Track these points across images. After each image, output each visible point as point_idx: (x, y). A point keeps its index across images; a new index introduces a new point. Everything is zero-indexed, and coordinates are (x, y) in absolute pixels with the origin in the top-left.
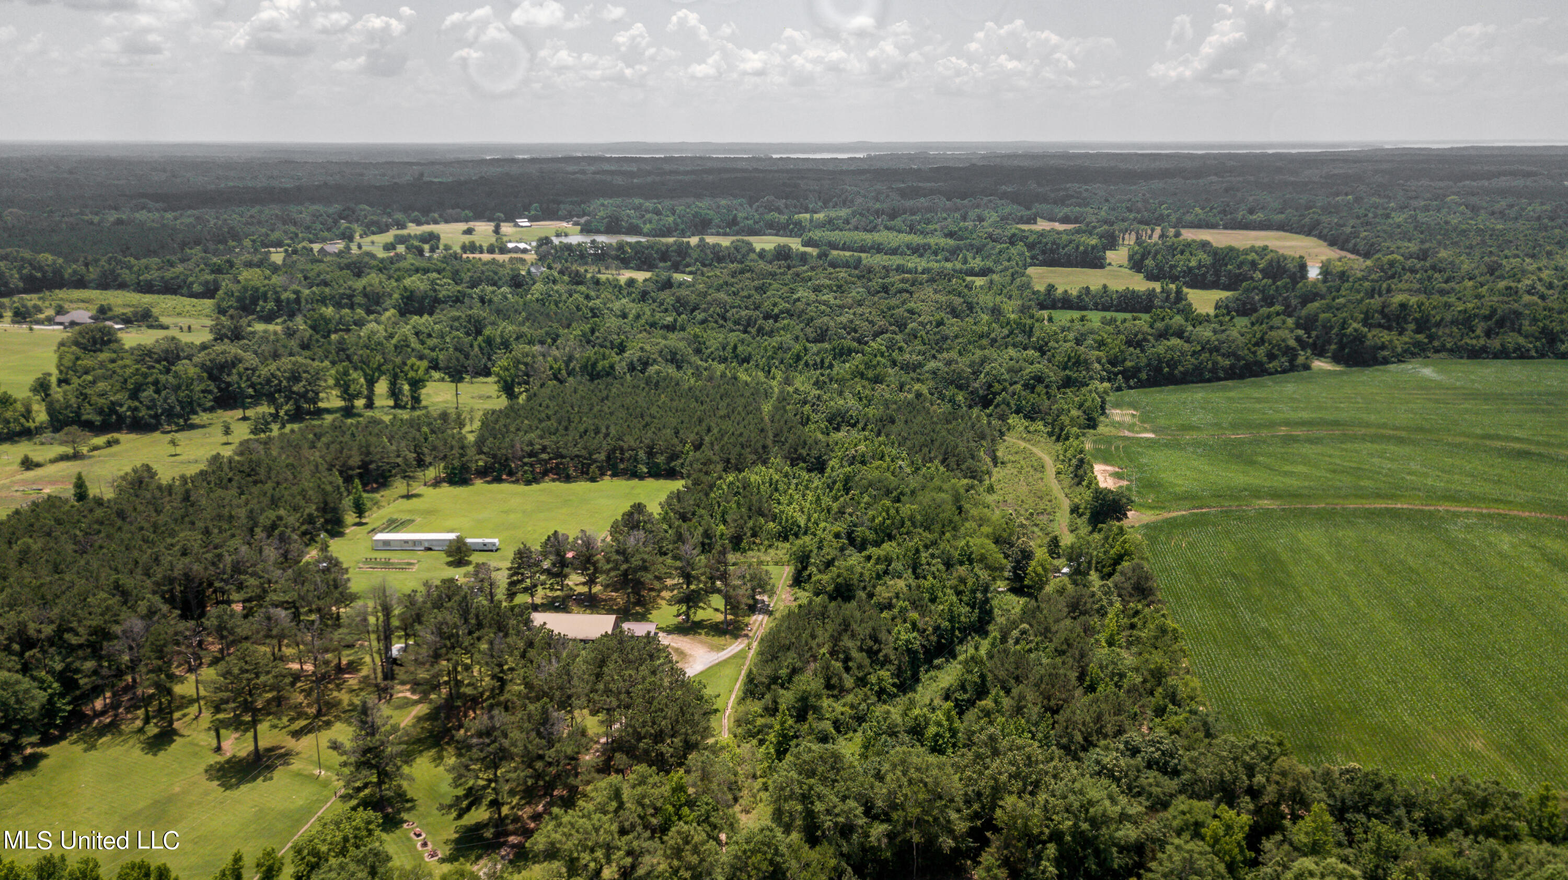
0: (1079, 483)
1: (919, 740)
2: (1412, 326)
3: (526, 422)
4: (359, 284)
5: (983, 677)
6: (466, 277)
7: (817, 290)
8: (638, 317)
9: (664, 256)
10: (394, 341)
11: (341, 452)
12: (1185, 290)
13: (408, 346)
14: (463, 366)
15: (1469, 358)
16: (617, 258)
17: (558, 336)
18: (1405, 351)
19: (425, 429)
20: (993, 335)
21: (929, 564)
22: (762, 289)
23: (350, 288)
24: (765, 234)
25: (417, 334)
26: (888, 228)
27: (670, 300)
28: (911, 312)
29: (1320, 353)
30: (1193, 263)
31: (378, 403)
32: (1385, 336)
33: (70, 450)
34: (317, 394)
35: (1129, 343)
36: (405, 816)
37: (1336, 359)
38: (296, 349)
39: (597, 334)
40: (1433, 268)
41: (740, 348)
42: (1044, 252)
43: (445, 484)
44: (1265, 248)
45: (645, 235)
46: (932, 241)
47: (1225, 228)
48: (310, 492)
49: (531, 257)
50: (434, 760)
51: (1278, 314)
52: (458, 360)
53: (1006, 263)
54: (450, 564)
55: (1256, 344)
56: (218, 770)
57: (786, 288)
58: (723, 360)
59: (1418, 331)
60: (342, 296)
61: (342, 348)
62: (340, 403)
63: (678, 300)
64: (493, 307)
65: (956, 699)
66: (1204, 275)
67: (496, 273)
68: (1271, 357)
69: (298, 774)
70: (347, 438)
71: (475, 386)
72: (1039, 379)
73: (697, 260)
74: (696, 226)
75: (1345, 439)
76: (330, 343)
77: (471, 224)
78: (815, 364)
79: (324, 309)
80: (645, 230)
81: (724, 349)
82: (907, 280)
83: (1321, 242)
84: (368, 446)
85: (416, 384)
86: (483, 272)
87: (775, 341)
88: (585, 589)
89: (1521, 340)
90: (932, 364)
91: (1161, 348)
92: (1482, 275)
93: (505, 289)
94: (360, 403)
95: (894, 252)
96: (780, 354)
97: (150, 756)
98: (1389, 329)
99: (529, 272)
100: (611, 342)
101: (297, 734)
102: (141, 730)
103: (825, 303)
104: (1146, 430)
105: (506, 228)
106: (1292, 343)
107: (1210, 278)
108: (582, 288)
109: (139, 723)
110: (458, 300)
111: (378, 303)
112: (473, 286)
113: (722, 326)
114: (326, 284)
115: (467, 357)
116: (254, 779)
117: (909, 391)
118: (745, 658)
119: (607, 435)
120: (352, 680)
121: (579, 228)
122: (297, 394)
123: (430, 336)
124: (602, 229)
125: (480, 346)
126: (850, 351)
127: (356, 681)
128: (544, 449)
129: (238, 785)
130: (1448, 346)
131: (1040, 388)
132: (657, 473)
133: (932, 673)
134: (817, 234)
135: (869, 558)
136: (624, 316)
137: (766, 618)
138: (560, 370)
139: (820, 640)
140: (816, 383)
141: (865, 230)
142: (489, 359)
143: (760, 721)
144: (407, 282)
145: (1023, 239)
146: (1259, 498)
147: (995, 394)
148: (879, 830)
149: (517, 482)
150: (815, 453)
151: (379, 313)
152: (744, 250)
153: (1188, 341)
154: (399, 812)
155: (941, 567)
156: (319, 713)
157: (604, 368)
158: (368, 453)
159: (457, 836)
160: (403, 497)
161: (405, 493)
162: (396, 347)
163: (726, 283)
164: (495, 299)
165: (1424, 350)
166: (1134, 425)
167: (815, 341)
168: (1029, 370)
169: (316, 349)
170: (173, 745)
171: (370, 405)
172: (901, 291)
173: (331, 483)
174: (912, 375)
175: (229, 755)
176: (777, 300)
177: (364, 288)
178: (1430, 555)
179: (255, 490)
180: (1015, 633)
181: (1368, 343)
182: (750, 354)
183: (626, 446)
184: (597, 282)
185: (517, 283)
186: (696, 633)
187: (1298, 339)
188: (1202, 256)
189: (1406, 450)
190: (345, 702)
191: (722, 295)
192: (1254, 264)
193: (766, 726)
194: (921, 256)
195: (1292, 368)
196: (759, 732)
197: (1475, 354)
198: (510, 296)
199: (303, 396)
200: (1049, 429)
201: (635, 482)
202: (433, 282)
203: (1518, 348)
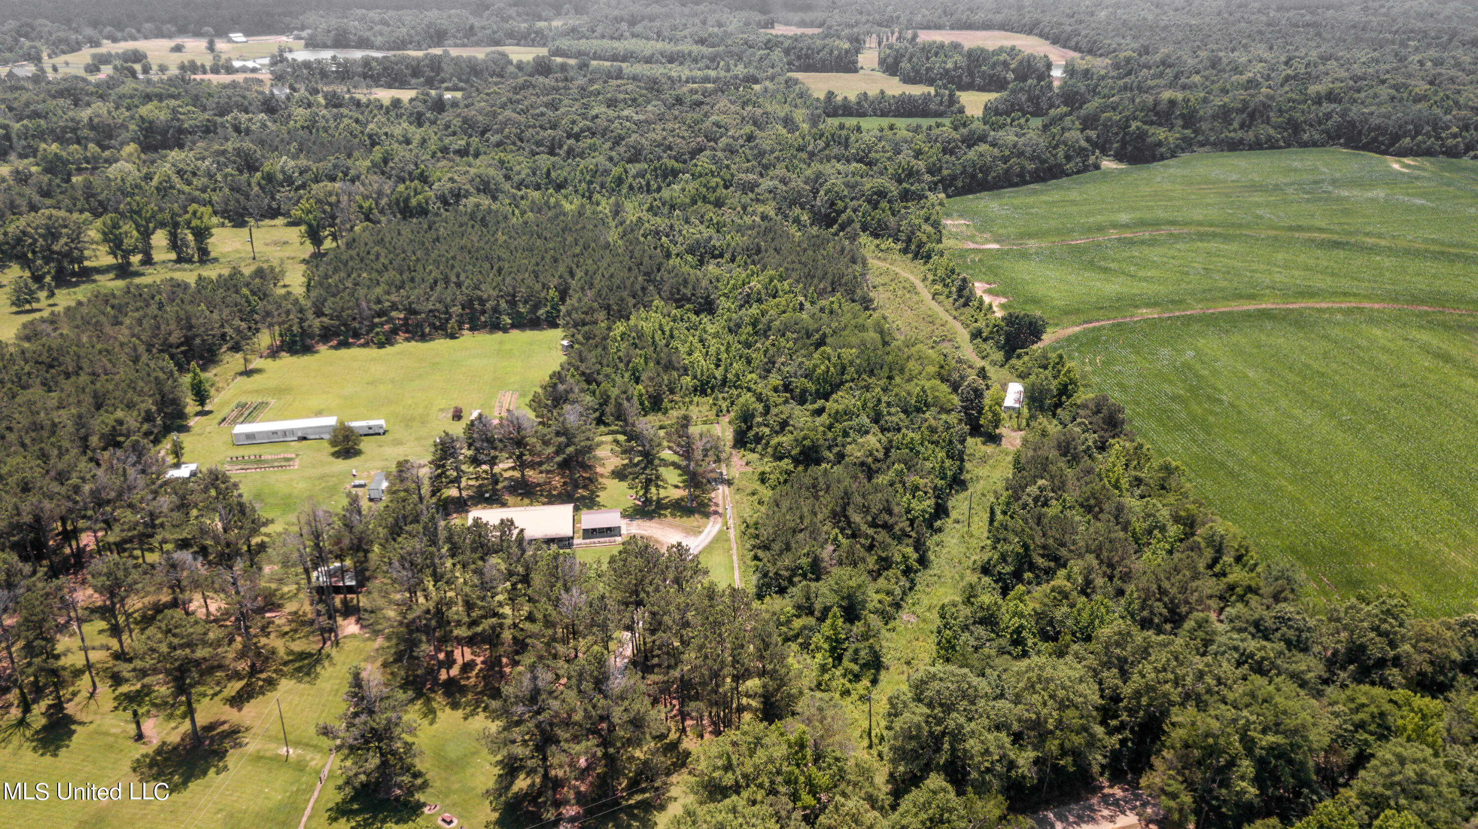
0: (966, 304)
1: (993, 631)
2: (1180, 122)
3: (365, 275)
4: (85, 114)
5: (1026, 547)
6: (210, 103)
7: (612, 103)
8: (424, 141)
9: (416, 72)
10: (154, 183)
11: (158, 328)
12: (958, 93)
13: (172, 187)
14: (245, 209)
15: (1230, 150)
16: (365, 76)
17: (348, 168)
18: (1177, 146)
19: (245, 291)
20: (810, 148)
21: (889, 414)
22: (554, 106)
23: (73, 120)
25: (180, 173)
26: (634, 35)
27: (457, 122)
28: (717, 124)
29: (1104, 152)
30: (950, 65)
31: (157, 256)
32: (1161, 133)
34: (81, 251)
35: (945, 151)
36: (420, 797)
37: (1119, 157)
38: (36, 198)
39: (391, 164)
40: (1163, 63)
41: (553, 175)
42: (799, 58)
43: (283, 354)
44: (1013, 48)
45: (379, 49)
46: (685, 47)
47: (952, 28)
48: (141, 384)
49: (265, 76)
50: (425, 716)
51: (1066, 115)
52: (238, 201)
53: (771, 71)
54: (337, 455)
55: (1055, 148)
56: (151, 766)
57: (577, 105)
58: (538, 187)
59: (1185, 127)
60: (64, 130)
61: (89, 193)
62: (110, 260)
63: (465, 121)
64: (254, 137)
65: (1000, 573)
66: (960, 77)
67: (244, 97)
68: (1068, 158)
69: (259, 758)
70: (153, 309)
71: (263, 230)
72: (882, 194)
73: (452, 75)
74: (431, 37)
75: (1177, 238)
76: (73, 187)
77: (178, 41)
78: (641, 187)
79: (43, 146)
80: (377, 43)
81: (534, 174)
82: (696, 92)
83: (1042, 41)
84: (188, 319)
85: (202, 234)
86: (230, 98)
87: (589, 162)
88: (517, 474)
89: (1271, 131)
90: (766, 183)
91: (971, 154)
92: (1206, 69)
93: (262, 116)
94: (136, 259)
95: (648, 60)
96: (599, 179)
97: (48, 758)
98: (1160, 125)
99: (272, 94)
100: (410, 174)
101: (237, 701)
102: (22, 723)
103: (628, 119)
104: (987, 241)
105: (221, 45)
106: (1083, 144)
107: (966, 79)
108: (344, 111)
109: (15, 713)
110: (208, 130)
111: (110, 137)
112: (222, 115)
113: (520, 148)
114: (37, 115)
115: (247, 197)
116: (205, 773)
117: (754, 213)
118: (728, 540)
119: (459, 285)
120: (279, 619)
121: (303, 42)
122: (58, 253)
123: (194, 174)
124: (329, 43)
125: (259, 184)
126: (675, 173)
127: (283, 621)
128: (394, 307)
129: (185, 783)
130: (1212, 139)
131: (884, 204)
132: (522, 323)
133: (936, 537)
134: (564, 43)
135: (819, 412)
136: (408, 142)
137: (726, 488)
138: (370, 209)
139: (820, 516)
140: (650, 209)
141: (612, 38)
142: (273, 199)
143: (797, 624)
144: (145, 110)
145: (778, 44)
146: (1137, 307)
147: (839, 213)
148: (1025, 759)
149: (366, 345)
150: (700, 292)
151: (114, 147)
152: (500, 62)
153: (994, 145)
154: (410, 792)
155: (902, 416)
156: (254, 671)
157: (419, 204)
158: (190, 327)
159: (496, 815)
160: (241, 374)
161: (242, 369)
162: (157, 189)
163: (510, 101)
164: (254, 127)
165: (1191, 145)
166: (974, 236)
167: (630, 161)
168: (869, 184)
169: (61, 197)
170: (75, 738)
171: (148, 261)
172: (700, 104)
173: (162, 369)
174: (750, 195)
175: (156, 743)
176: (575, 117)
177: (91, 119)
178: (1325, 355)
179: (68, 385)
180: (1033, 490)
181: (1149, 140)
182: (566, 180)
183: (485, 296)
184: (358, 104)
185: (270, 107)
186: (660, 515)
187: (1088, 140)
188: (957, 57)
189: (1233, 247)
190: (282, 651)
191: (508, 113)
192: (1005, 64)
193: (804, 627)
194: (681, 64)
195: (1085, 169)
196: (796, 636)
197: (1234, 146)
198: (269, 124)
199: (67, 255)
200: (899, 246)
201: (499, 335)
202: (174, 111)
203: (1269, 138)
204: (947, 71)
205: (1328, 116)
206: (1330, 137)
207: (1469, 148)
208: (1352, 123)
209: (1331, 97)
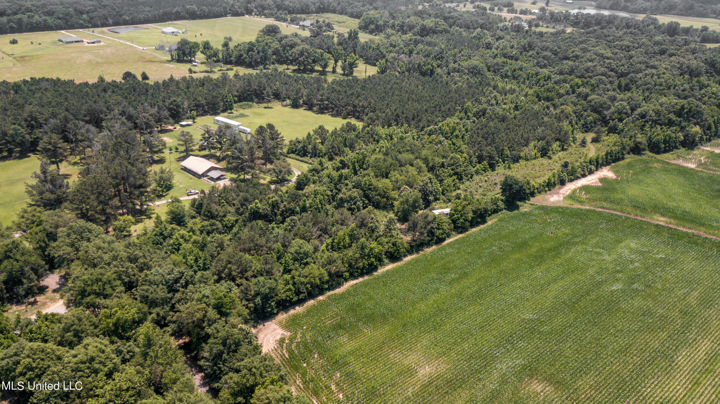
24: (708, 17)
31: (338, 71)
33: (209, 69)
62: (320, 69)
80: (630, 9)
85: (352, 66)
94: (330, 70)
121: (596, 5)
124: (608, 7)
128: (327, 99)
149: (316, 112)
152: (646, 24)
160: (265, 107)
171: (335, 72)
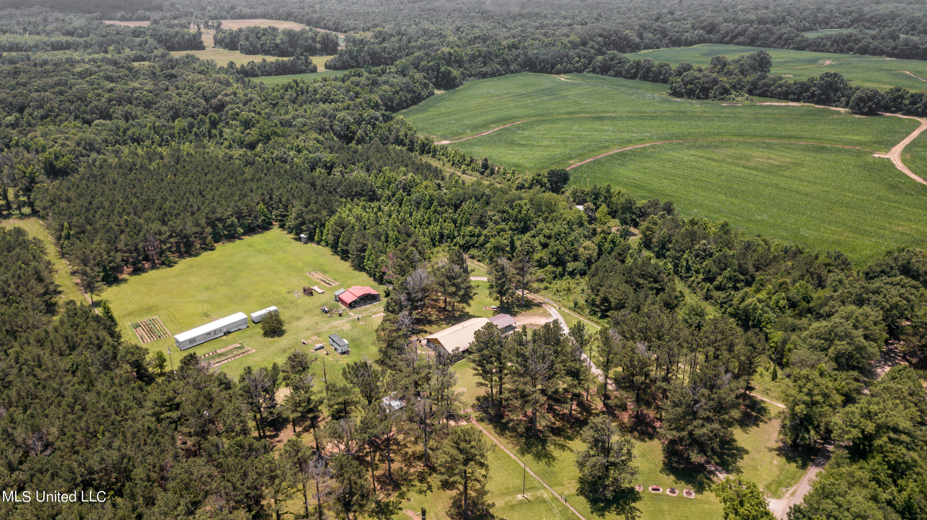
2: (457, 64)
15: (483, 78)
18: (461, 78)
32: (453, 71)
35: (369, 91)
41: (129, 133)
54: (269, 336)
59: (460, 67)
68: (422, 89)
69: (512, 507)
72: (376, 118)
89: (497, 66)
96: (167, 132)
98: (451, 66)
104: (440, 139)
118: (569, 314)
130: (473, 73)
138: (33, 173)
145: (143, 33)
146: (566, 161)
147: (355, 133)
149: (155, 267)
150: (368, 188)
159: (672, 477)
165: (466, 77)
181: (451, 75)
183: (224, 216)
187: (425, 78)
192: (312, 39)
195: (429, 95)
201: (238, 242)
204: (277, 45)
205: (518, 56)
206: (522, 67)
207: (585, 67)
208: (530, 59)
209: (514, 46)
